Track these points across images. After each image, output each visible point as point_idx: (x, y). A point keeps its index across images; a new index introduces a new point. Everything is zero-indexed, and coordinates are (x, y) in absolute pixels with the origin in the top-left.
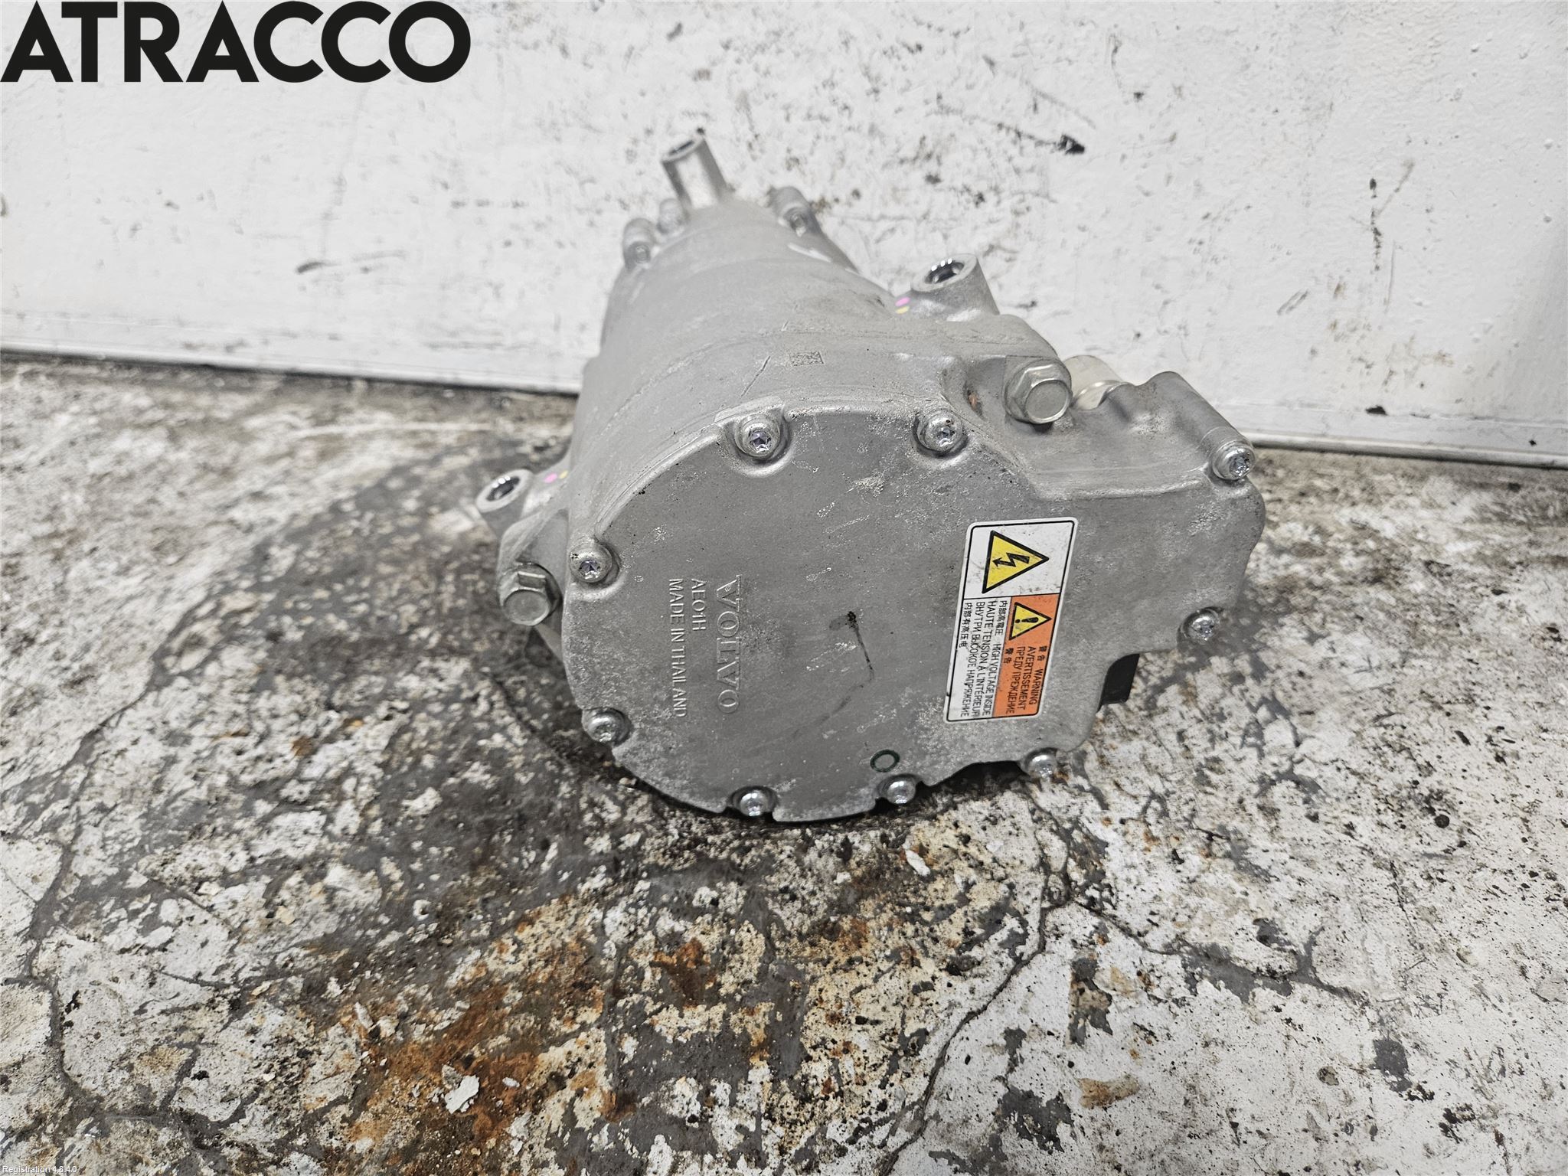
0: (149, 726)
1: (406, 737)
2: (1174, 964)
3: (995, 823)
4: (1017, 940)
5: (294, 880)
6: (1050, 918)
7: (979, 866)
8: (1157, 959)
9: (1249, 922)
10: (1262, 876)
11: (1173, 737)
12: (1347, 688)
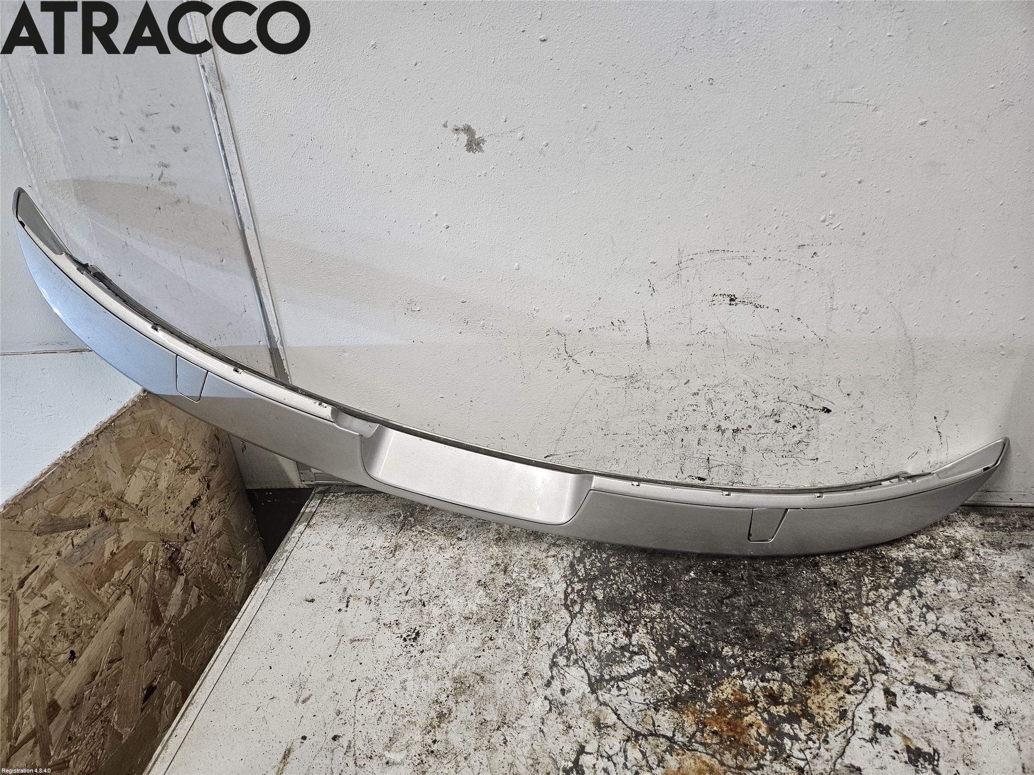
0: (579, 630)
1: (654, 630)
2: (912, 688)
3: (848, 650)
4: (864, 684)
5: (649, 675)
6: (873, 677)
7: (846, 663)
8: (907, 687)
9: (932, 676)
10: (933, 662)
11: (897, 619)
12: (951, 599)
